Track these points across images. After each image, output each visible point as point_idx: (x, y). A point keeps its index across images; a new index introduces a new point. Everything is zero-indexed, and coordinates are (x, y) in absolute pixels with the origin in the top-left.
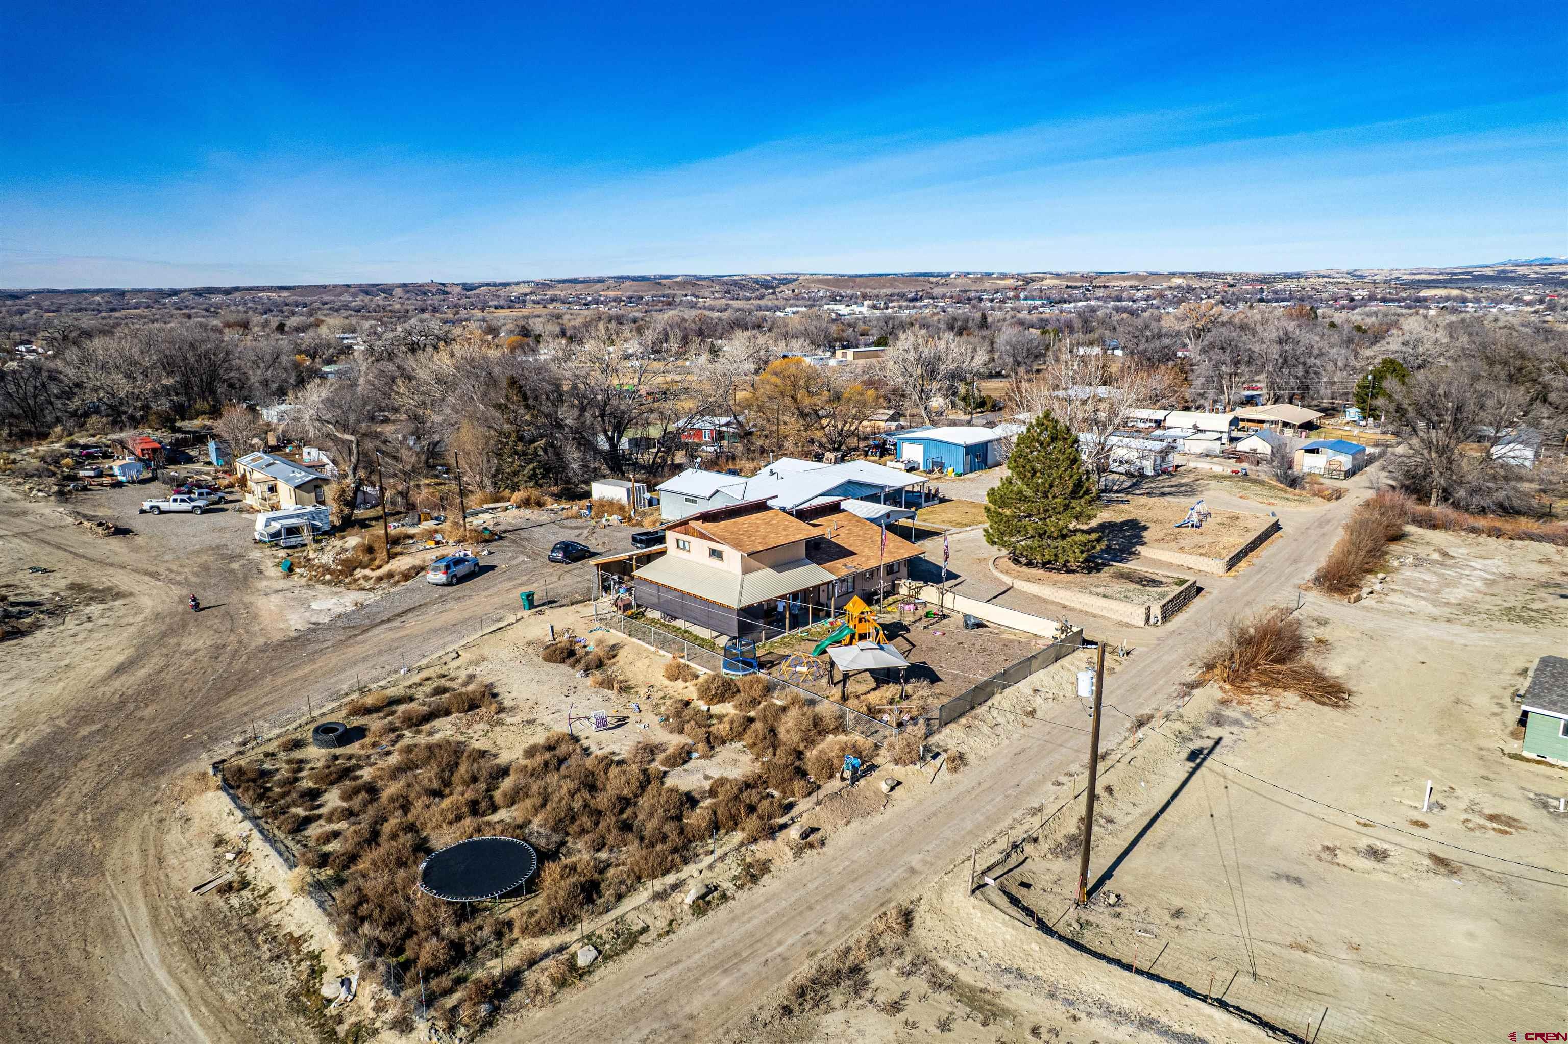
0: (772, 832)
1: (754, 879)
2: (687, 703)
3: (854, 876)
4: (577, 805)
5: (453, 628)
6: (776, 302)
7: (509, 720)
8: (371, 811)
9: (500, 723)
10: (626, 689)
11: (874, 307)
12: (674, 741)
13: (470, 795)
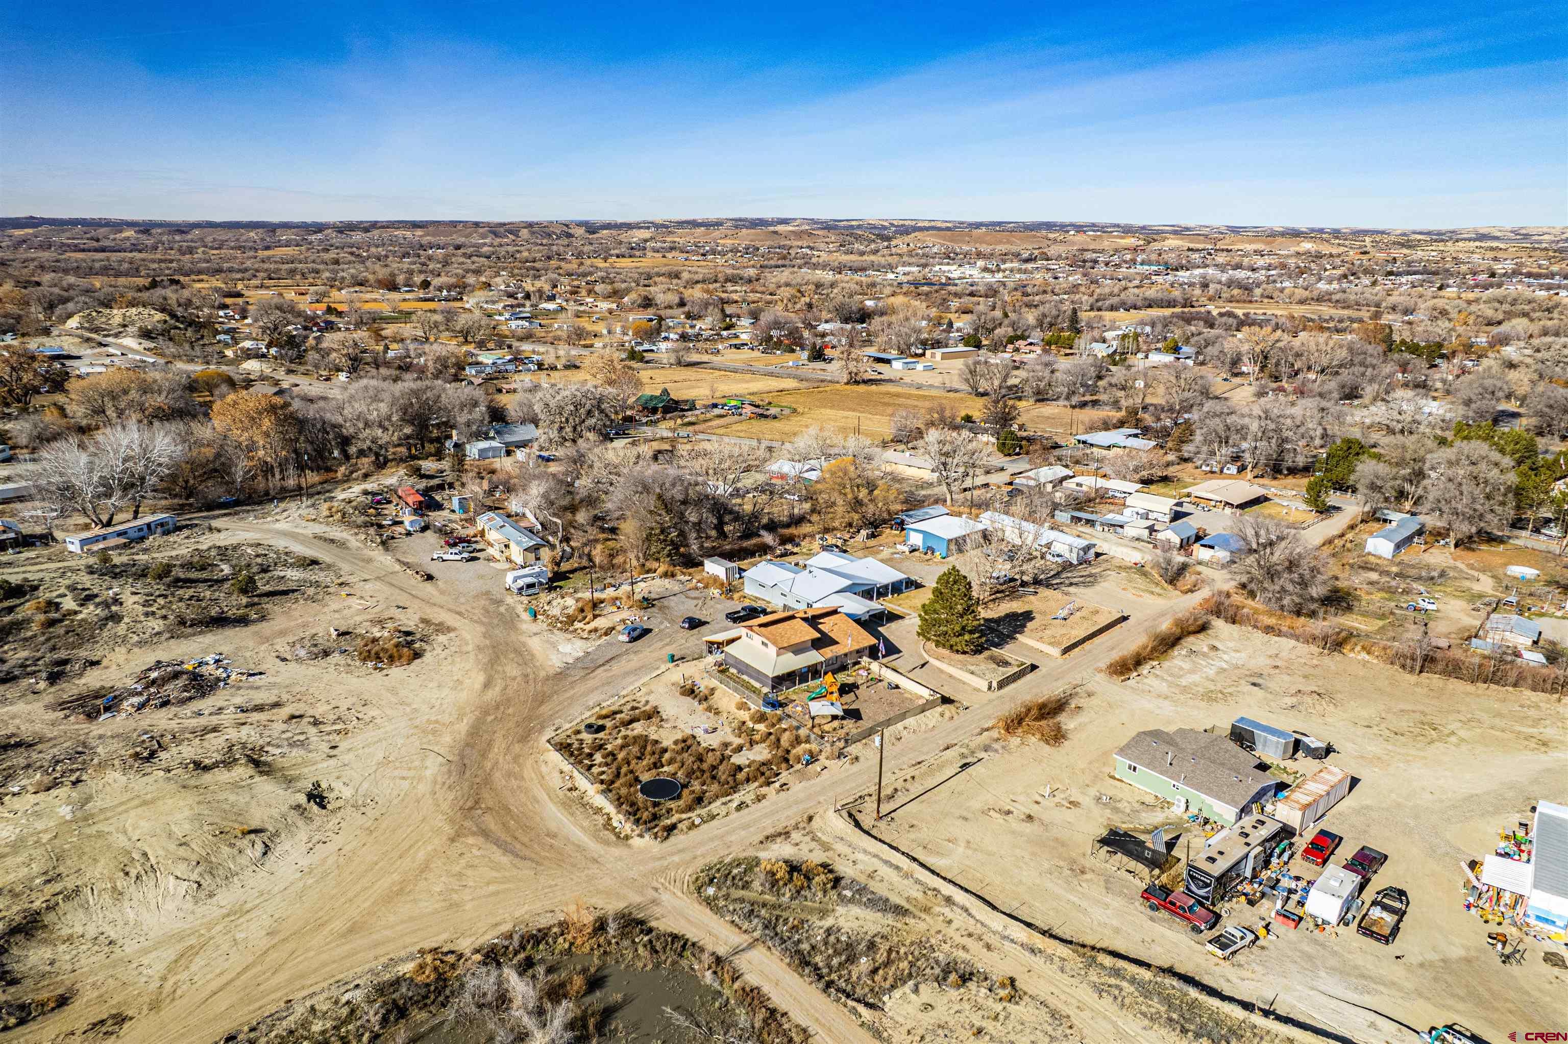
0: (768, 784)
1: (759, 801)
2: (744, 723)
3: (797, 802)
4: (695, 767)
5: (636, 672)
6: (889, 259)
7: (666, 726)
8: (615, 764)
9: (661, 727)
10: (717, 713)
11: (985, 269)
12: (737, 741)
13: (652, 760)
